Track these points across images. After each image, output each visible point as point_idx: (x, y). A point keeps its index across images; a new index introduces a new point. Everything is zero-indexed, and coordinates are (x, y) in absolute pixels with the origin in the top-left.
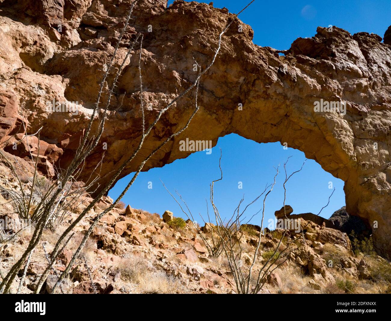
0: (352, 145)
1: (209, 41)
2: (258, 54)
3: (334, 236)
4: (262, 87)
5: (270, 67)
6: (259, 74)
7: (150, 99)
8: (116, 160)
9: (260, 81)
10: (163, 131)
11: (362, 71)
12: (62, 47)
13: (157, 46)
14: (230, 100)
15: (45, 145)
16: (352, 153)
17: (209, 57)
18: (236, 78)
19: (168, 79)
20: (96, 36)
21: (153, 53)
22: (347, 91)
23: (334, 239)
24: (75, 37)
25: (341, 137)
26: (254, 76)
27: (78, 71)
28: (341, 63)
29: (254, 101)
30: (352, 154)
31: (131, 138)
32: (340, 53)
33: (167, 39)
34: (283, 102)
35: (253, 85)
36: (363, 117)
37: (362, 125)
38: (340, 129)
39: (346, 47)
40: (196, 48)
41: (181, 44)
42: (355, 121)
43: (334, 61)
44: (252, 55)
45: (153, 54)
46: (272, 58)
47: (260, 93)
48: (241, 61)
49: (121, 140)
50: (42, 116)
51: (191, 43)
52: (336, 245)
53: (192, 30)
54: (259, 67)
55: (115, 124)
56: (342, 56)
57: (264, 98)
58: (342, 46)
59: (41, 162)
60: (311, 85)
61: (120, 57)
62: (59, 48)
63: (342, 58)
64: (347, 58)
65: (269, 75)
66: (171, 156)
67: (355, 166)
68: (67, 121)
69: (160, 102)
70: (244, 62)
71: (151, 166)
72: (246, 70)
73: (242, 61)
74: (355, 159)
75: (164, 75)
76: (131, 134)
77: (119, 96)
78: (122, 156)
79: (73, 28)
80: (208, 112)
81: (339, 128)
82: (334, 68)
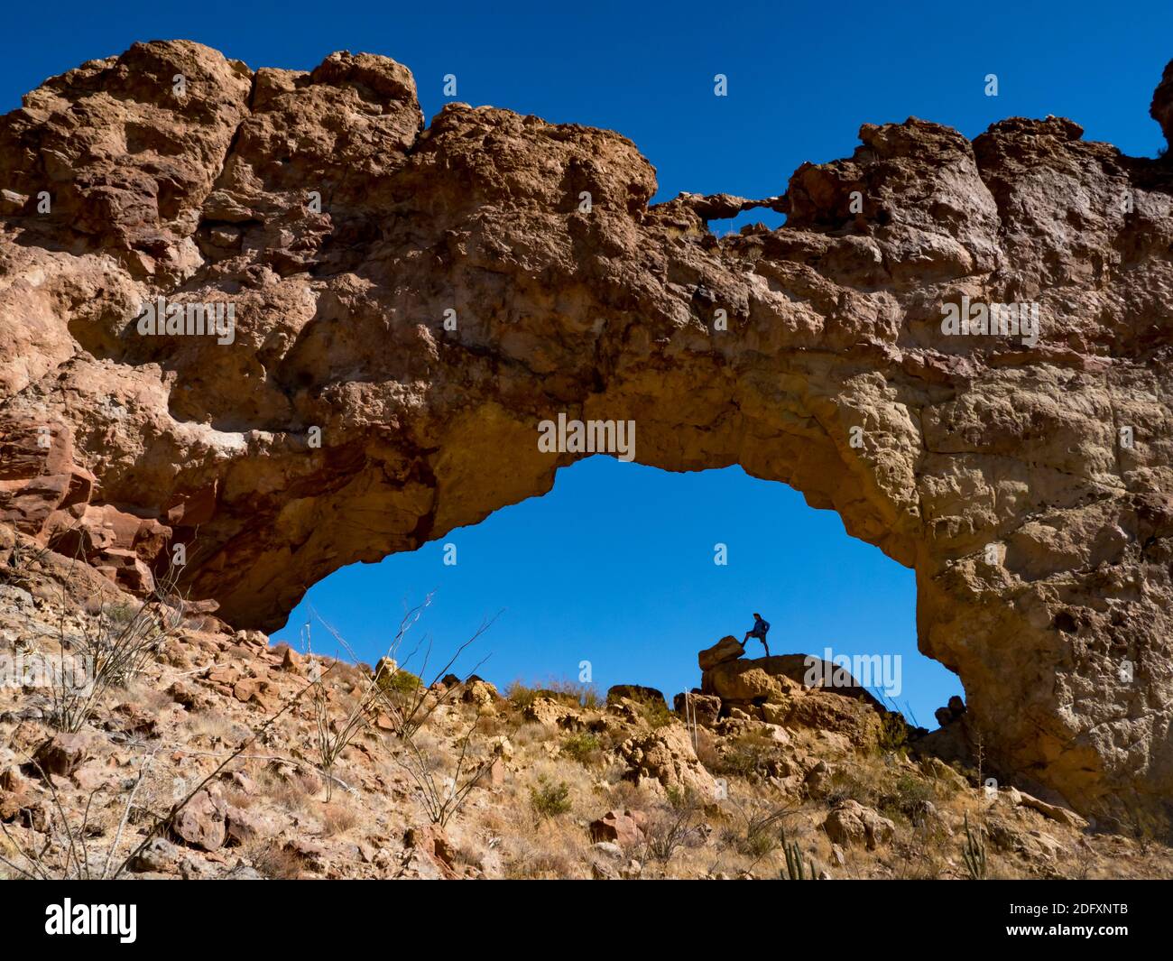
0: (910, 473)
1: (507, 239)
2: (641, 254)
3: (831, 711)
4: (647, 342)
5: (674, 286)
6: (640, 312)
7: (364, 398)
8: (297, 543)
9: (641, 328)
10: (404, 468)
11: (972, 256)
12: (161, 287)
13: (385, 259)
14: (571, 381)
15: (133, 522)
16: (906, 494)
17: (509, 278)
18: (585, 323)
19: (407, 346)
20: (237, 249)
21: (372, 281)
22: (916, 319)
23: (831, 718)
24: (187, 257)
25: (877, 453)
26: (625, 316)
27: (197, 350)
28: (903, 241)
29: (633, 377)
30: (907, 497)
31: (326, 490)
32: (906, 208)
33: (408, 241)
34: (715, 372)
35: (626, 338)
36: (957, 390)
37: (948, 415)
38: (879, 432)
39: (929, 188)
40: (476, 261)
41: (437, 254)
42: (931, 403)
43: (883, 235)
44: (621, 260)
45: (372, 285)
46: (678, 263)
47: (644, 358)
48: (591, 282)
49: (301, 498)
50: (124, 463)
51: (462, 249)
52: (824, 732)
53: (470, 210)
54: (637, 293)
55: (285, 464)
56: (913, 215)
57: (658, 369)
58: (914, 186)
59: (123, 565)
60: (790, 321)
61: (290, 307)
62: (153, 292)
63: (910, 225)
64: (929, 219)
65: (665, 309)
66: (437, 523)
67: (916, 530)
68: (178, 468)
69: (387, 405)
70: (598, 283)
71: (388, 549)
72: (605, 302)
73: (593, 280)
74: (913, 511)
75: (398, 335)
76: (325, 483)
77: (295, 395)
78: (310, 534)
79: (184, 236)
80: (515, 414)
81: (876, 429)
82: (878, 257)
